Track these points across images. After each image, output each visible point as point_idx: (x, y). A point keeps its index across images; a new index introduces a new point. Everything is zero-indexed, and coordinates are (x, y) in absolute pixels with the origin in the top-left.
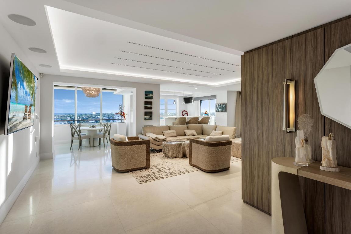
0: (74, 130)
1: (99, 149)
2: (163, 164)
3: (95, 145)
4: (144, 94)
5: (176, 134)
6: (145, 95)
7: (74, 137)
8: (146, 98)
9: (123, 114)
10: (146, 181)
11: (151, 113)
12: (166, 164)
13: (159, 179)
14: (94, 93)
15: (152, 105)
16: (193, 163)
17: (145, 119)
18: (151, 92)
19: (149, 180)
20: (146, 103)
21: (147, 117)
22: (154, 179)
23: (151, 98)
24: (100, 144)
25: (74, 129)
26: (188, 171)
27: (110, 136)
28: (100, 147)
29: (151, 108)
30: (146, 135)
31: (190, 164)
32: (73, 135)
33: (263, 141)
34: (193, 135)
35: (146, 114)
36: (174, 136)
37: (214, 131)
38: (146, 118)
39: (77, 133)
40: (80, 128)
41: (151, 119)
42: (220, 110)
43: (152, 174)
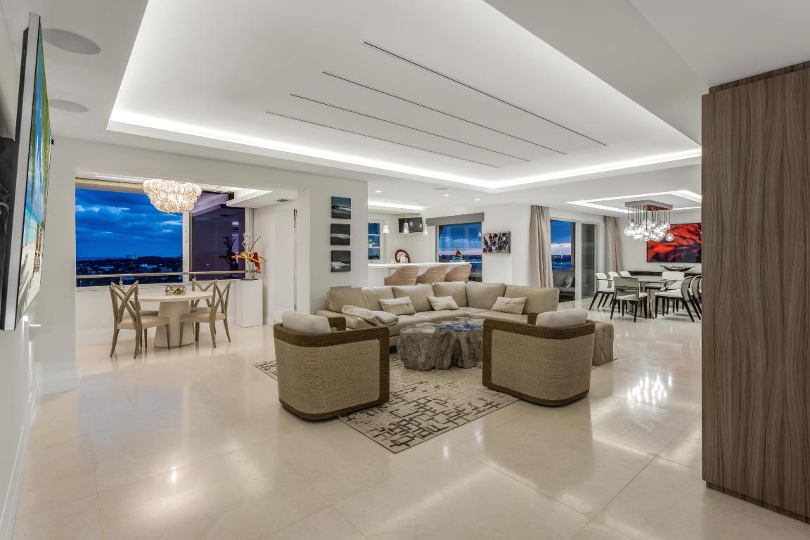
0: (120, 302)
1: (195, 351)
2: (414, 389)
3: (185, 341)
4: (329, 204)
5: (412, 308)
6: (333, 207)
7: (121, 321)
8: (334, 216)
9: (254, 258)
10: (406, 443)
11: (348, 254)
12: (422, 387)
13: (436, 434)
14: (180, 200)
15: (349, 234)
16: (494, 381)
17: (333, 270)
18: (347, 201)
19: (412, 439)
20: (334, 228)
21: (337, 265)
22: (424, 436)
23: (347, 215)
24: (197, 339)
25: (121, 298)
26: (496, 406)
27: (226, 316)
28: (197, 346)
29: (347, 242)
30: (343, 310)
31: (485, 383)
32: (118, 316)
33: (784, 324)
34: (451, 309)
35: (335, 256)
36: (408, 312)
37: (500, 299)
38: (336, 268)
39: (130, 310)
40: (140, 297)
41: (347, 269)
42: (494, 248)
43: (407, 418)
